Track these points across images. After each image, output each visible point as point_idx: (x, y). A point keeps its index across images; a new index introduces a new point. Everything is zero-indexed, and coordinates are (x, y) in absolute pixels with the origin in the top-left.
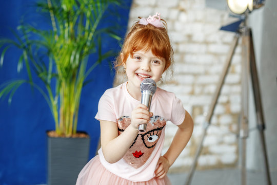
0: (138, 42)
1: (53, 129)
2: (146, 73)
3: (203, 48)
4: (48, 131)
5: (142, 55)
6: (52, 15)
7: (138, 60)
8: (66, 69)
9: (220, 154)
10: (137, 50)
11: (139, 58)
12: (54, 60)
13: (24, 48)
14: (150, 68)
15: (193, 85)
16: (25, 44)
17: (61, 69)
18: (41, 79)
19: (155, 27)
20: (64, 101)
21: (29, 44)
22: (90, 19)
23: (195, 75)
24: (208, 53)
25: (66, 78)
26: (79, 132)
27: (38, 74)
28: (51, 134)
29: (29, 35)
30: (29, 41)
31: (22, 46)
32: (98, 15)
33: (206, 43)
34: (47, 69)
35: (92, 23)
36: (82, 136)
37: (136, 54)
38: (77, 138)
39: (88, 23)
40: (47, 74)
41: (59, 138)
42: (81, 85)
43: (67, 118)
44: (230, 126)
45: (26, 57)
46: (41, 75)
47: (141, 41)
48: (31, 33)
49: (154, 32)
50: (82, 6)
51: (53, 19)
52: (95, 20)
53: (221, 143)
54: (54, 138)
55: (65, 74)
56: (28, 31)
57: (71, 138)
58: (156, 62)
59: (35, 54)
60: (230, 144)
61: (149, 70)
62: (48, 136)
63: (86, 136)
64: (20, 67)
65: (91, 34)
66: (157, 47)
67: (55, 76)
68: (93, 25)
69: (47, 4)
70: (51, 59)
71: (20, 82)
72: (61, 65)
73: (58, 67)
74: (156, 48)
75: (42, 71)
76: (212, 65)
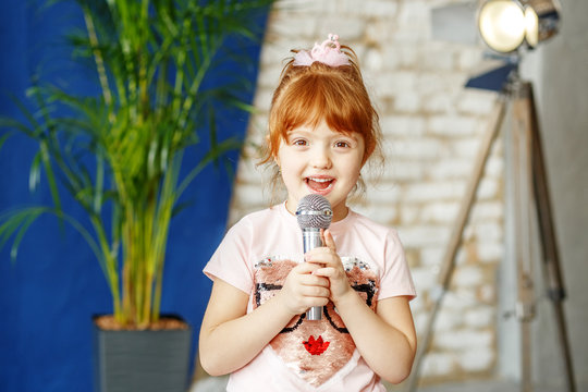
0: (294, 107)
1: (110, 312)
2: (324, 173)
3: (418, 125)
4: (96, 316)
5: (308, 134)
6: (99, 60)
7: (302, 147)
8: (136, 180)
9: (458, 351)
10: (295, 126)
11: (303, 142)
12: (107, 163)
13: (43, 136)
14: (329, 159)
15: (398, 204)
16: (44, 128)
17: (124, 180)
18: (80, 202)
19: (329, 68)
20: (131, 251)
21: (51, 128)
22: (185, 68)
23: (403, 183)
24: (430, 135)
25: (135, 200)
26: (165, 316)
27: (73, 192)
28: (105, 323)
29: (52, 109)
30: (52, 122)
31: (37, 132)
32: (202, 61)
33: (424, 114)
34: (93, 183)
35: (189, 78)
36: (173, 325)
37: (296, 134)
38: (161, 331)
39: (180, 77)
40: (93, 193)
41: (123, 331)
42: (167, 215)
43: (139, 288)
44: (477, 289)
45: (46, 157)
46: (82, 195)
47: (301, 103)
48: (57, 103)
49: (326, 79)
50: (167, 42)
51: (101, 69)
52: (196, 72)
53: (459, 327)
54: (111, 331)
55: (134, 192)
56: (50, 100)
57: (148, 330)
58: (342, 144)
59: (68, 149)
60: (480, 329)
61: (329, 166)
62: (98, 328)
63: (182, 326)
64: (34, 178)
65: (188, 104)
66: (337, 111)
67: (111, 196)
68: (191, 83)
69: (88, 37)
70: (100, 159)
71: (36, 211)
72: (124, 172)
73: (118, 177)
74: (335, 116)
75: (82, 186)
76: (436, 160)
